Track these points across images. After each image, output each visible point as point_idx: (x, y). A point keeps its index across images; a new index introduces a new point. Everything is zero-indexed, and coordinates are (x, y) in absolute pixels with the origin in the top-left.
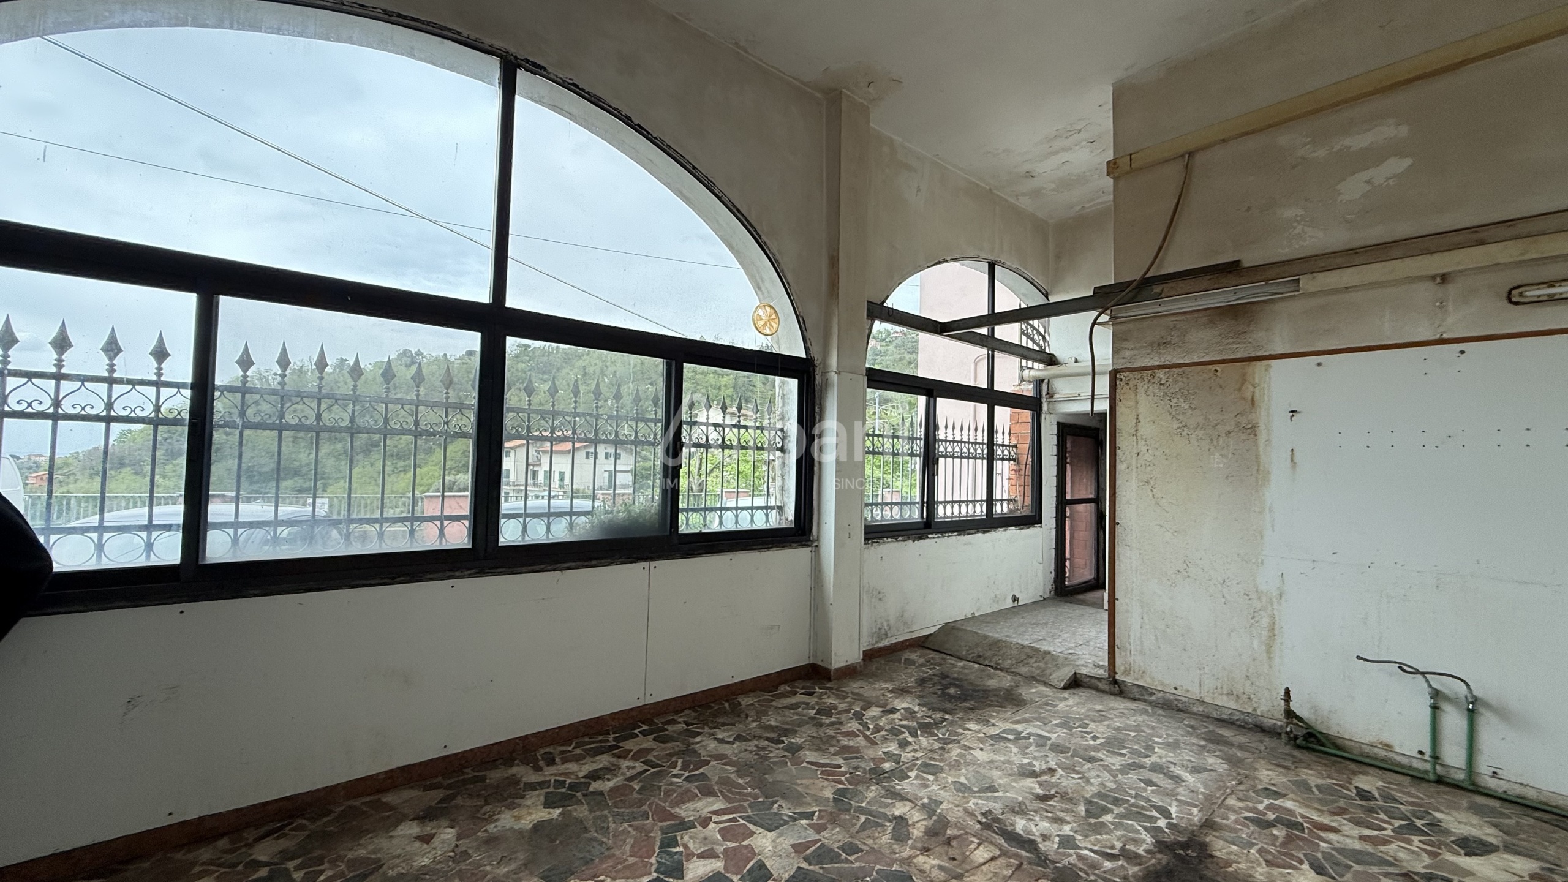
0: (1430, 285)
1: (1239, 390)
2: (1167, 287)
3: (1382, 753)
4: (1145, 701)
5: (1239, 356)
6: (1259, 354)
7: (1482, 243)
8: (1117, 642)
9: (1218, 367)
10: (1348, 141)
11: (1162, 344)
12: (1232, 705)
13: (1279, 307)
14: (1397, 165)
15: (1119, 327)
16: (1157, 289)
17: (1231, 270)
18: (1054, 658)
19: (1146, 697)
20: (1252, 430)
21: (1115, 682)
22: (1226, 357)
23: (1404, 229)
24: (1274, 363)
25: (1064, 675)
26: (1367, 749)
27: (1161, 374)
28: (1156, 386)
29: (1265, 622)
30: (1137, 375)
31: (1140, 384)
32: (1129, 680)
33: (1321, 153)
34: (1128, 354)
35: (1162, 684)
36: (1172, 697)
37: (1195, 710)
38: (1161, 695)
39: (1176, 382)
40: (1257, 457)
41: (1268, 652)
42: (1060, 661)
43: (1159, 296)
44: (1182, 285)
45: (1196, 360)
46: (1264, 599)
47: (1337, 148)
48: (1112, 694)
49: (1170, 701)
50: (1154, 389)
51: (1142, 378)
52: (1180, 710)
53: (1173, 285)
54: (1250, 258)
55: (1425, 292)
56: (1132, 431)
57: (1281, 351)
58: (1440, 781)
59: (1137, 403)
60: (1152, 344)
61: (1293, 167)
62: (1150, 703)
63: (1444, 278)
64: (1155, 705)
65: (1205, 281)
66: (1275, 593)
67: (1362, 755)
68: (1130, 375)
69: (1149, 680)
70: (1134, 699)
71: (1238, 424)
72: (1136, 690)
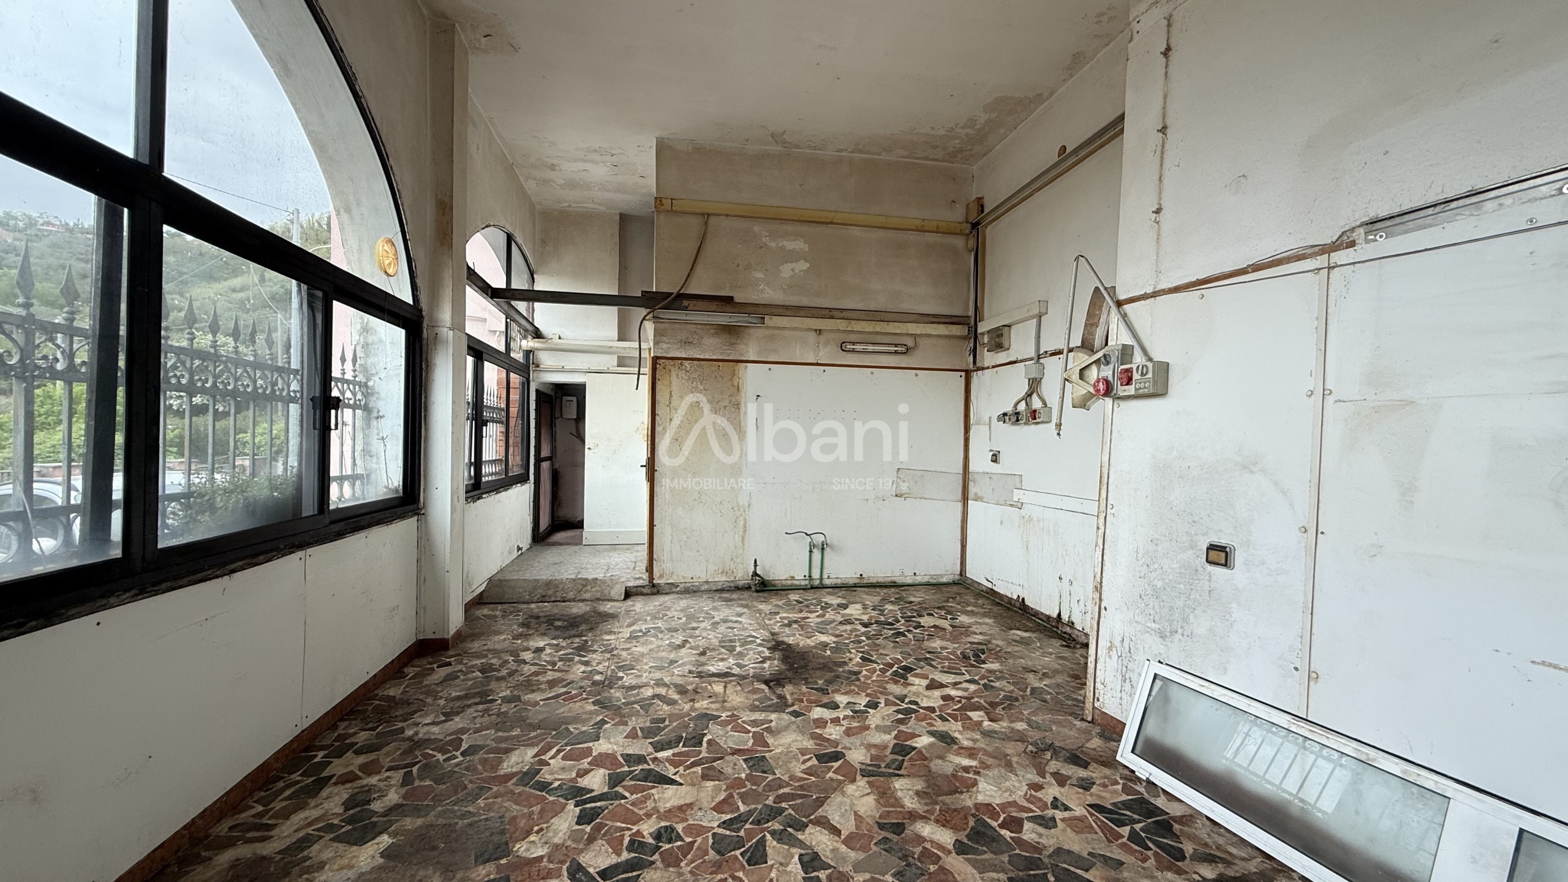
0: (814, 333)
1: (731, 380)
2: (693, 303)
3: (789, 582)
4: (673, 593)
5: (731, 358)
6: (742, 358)
7: (832, 317)
8: (655, 556)
9: (720, 364)
10: (785, 243)
11: (687, 343)
12: (724, 579)
13: (752, 331)
14: (803, 265)
15: (658, 325)
16: (685, 303)
17: (727, 302)
18: (603, 582)
19: (674, 590)
20: (737, 405)
21: (654, 586)
22: (725, 358)
23: (805, 301)
24: (749, 365)
25: (618, 591)
26: (784, 582)
27: (686, 363)
28: (684, 372)
29: (742, 522)
30: (671, 362)
31: (672, 369)
32: (662, 581)
33: (773, 245)
34: (665, 346)
35: (684, 578)
36: (689, 585)
37: (703, 588)
38: (682, 586)
39: (696, 371)
40: (740, 422)
41: (743, 541)
42: (609, 582)
43: (686, 308)
44: (701, 304)
45: (707, 357)
46: (741, 510)
47: (780, 245)
48: (653, 594)
49: (689, 588)
50: (682, 374)
51: (674, 365)
52: (695, 592)
53: (695, 302)
54: (739, 298)
55: (812, 336)
56: (667, 403)
57: (752, 359)
58: (812, 588)
59: (670, 383)
60: (681, 342)
61: (761, 247)
62: (677, 593)
63: (819, 332)
64: (680, 592)
65: (713, 305)
66: (747, 505)
67: (782, 585)
68: (667, 362)
69: (675, 578)
70: (667, 594)
71: (730, 402)
72: (667, 586)
